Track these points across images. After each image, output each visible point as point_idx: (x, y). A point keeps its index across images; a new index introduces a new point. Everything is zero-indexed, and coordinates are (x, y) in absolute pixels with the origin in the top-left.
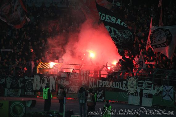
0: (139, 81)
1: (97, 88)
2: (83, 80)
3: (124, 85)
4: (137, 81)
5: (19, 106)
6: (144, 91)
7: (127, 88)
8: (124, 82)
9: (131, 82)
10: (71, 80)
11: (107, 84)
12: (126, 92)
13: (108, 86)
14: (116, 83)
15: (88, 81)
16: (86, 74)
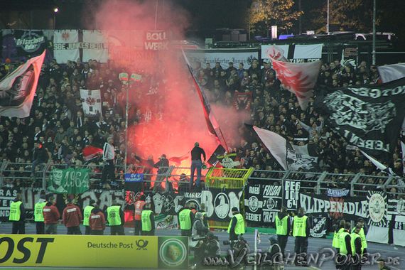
0: (389, 201)
1: (314, 214)
2: (289, 199)
3: (364, 208)
4: (386, 201)
6: (398, 219)
7: (368, 213)
8: (363, 203)
9: (375, 202)
10: (267, 199)
11: (333, 206)
12: (366, 220)
13: (334, 211)
14: (348, 205)
15: (299, 201)
16: (294, 188)
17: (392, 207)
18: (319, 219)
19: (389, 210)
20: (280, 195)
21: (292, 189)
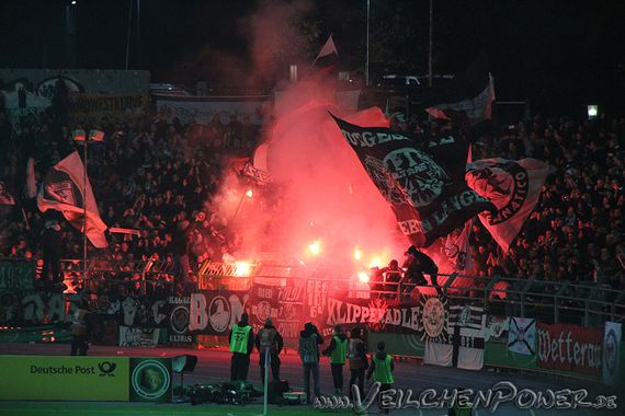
0: (451, 308)
1: (347, 325)
2: (313, 305)
3: (414, 318)
4: (446, 307)
5: (156, 369)
6: (464, 332)
7: (421, 324)
8: (414, 310)
9: (431, 310)
10: (284, 305)
11: (373, 315)
12: (419, 334)
13: (374, 321)
14: (392, 313)
15: (326, 306)
16: (320, 289)
17: (455, 316)
19: (451, 320)
20: (300, 300)
21: (317, 291)
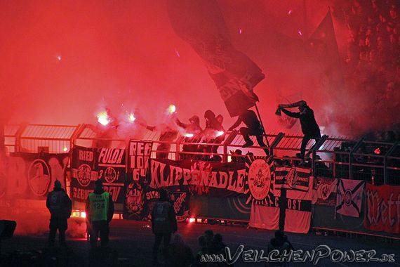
0: (277, 169)
1: (169, 188)
2: (136, 167)
3: (240, 180)
4: (272, 169)
6: (290, 195)
7: (247, 187)
8: (240, 172)
9: (257, 172)
10: (104, 168)
11: (195, 177)
12: (244, 197)
13: (197, 183)
14: (218, 176)
15: (149, 169)
16: (143, 151)
17: (281, 178)
18: (177, 196)
19: (277, 182)
20: (123, 163)
21: (139, 153)
